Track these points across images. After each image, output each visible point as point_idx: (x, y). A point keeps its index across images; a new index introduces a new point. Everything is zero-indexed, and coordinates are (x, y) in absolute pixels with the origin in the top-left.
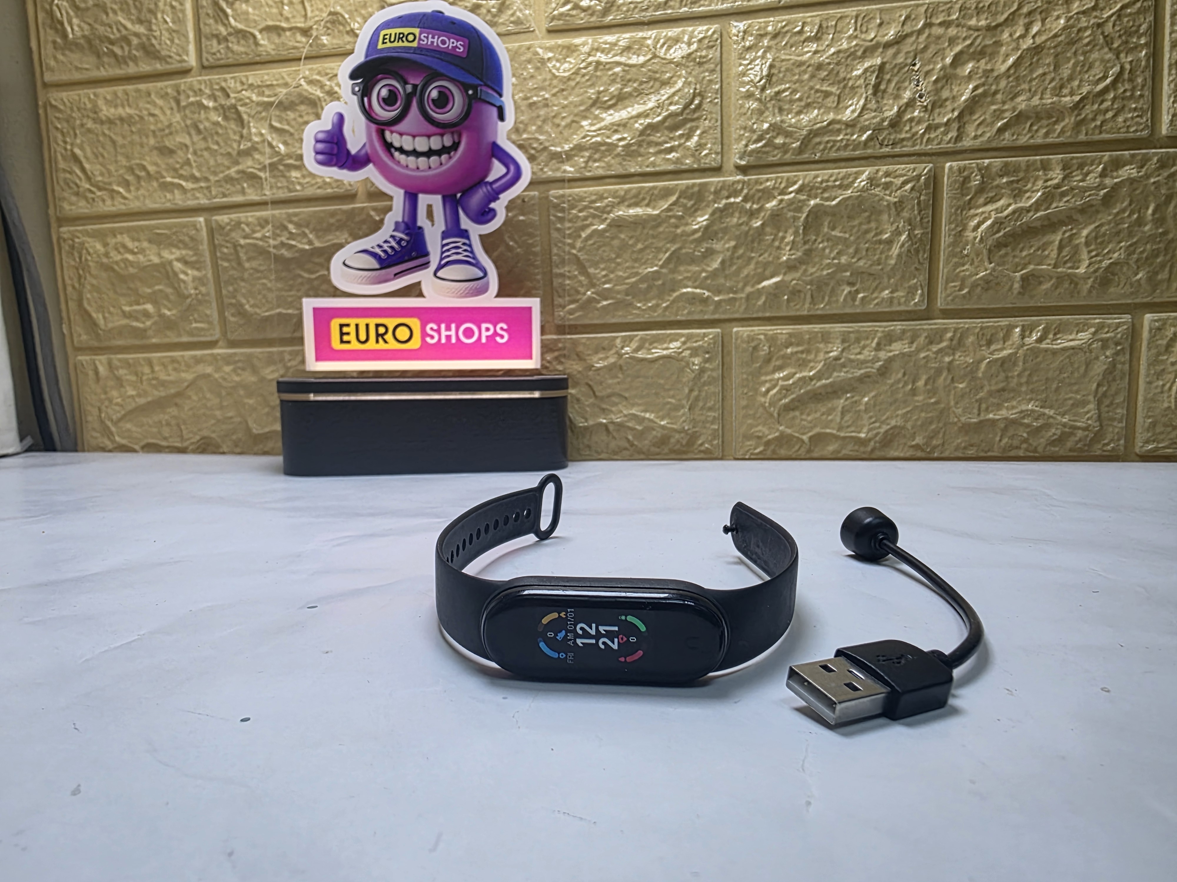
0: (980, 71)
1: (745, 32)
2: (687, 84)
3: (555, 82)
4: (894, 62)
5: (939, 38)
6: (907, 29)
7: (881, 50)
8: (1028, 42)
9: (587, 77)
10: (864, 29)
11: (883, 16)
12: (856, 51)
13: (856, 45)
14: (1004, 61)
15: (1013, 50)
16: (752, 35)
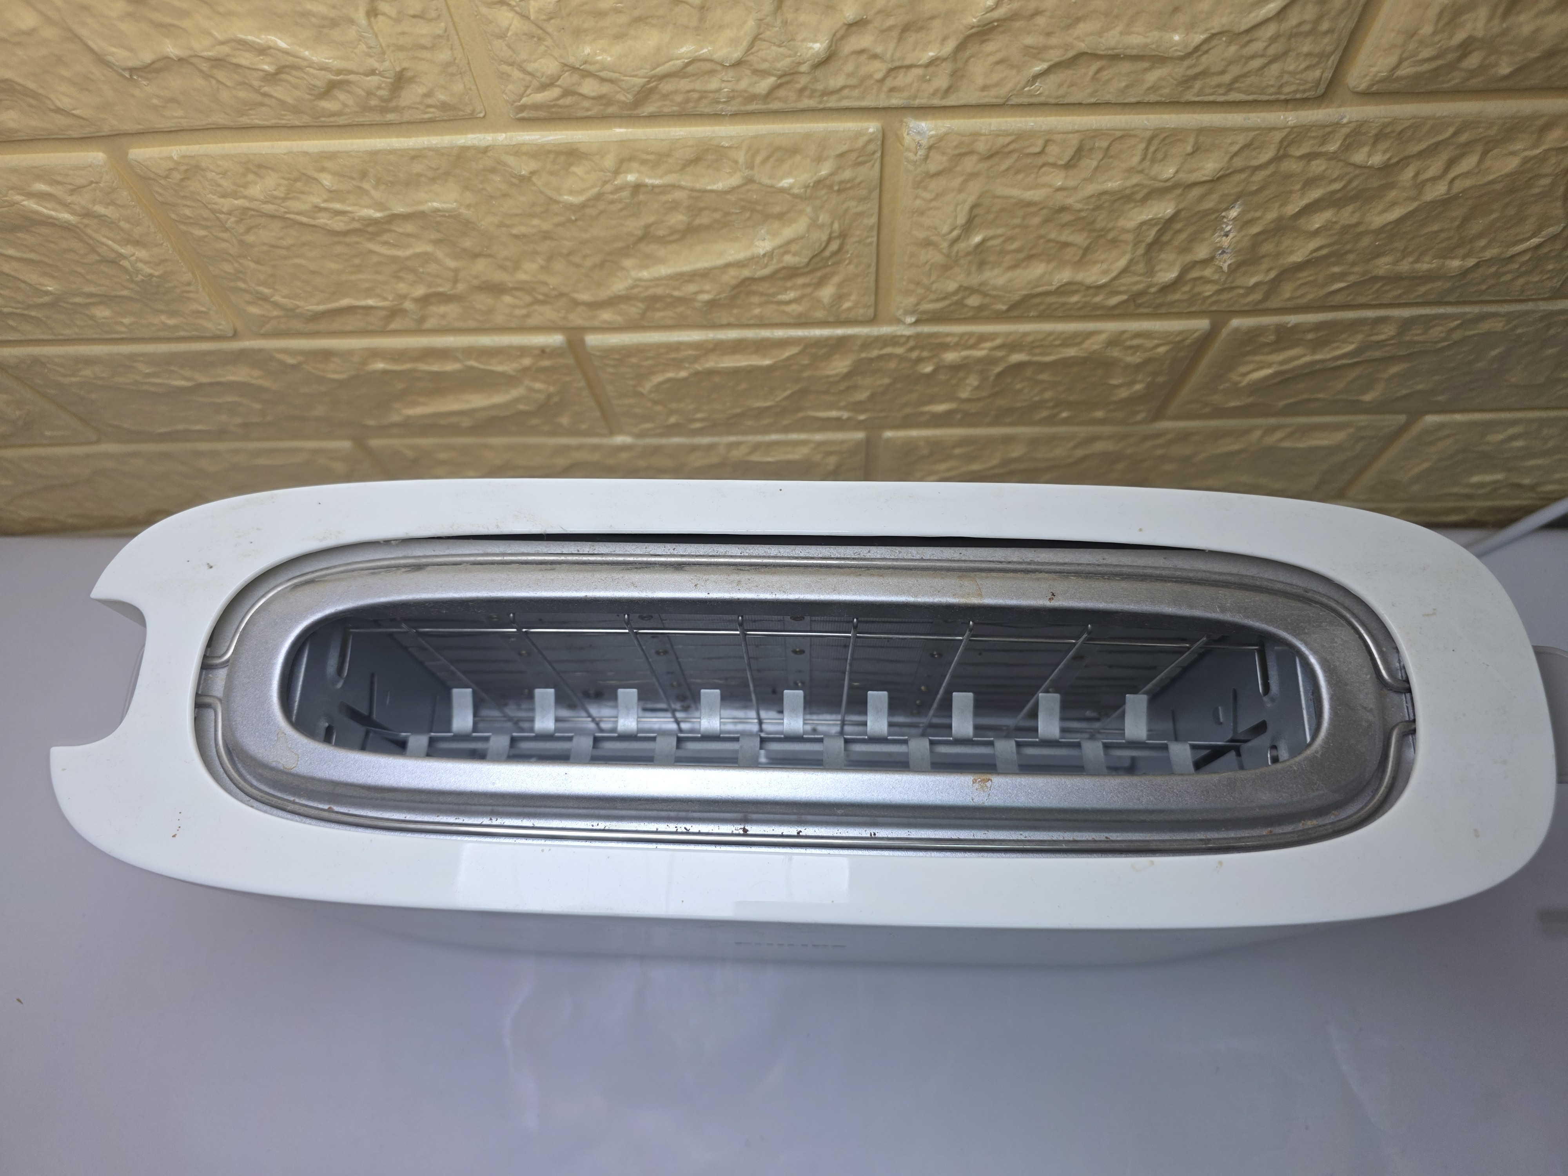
0: (1338, 227)
1: (930, 148)
2: (814, 224)
3: (555, 208)
4: (1197, 209)
5: (1289, 176)
6: (1238, 163)
7: (1179, 191)
8: (1439, 190)
9: (620, 206)
10: (1160, 156)
11: (1202, 139)
12: (1133, 193)
13: (1136, 185)
14: (1384, 211)
15: (1407, 199)
16: (943, 154)
